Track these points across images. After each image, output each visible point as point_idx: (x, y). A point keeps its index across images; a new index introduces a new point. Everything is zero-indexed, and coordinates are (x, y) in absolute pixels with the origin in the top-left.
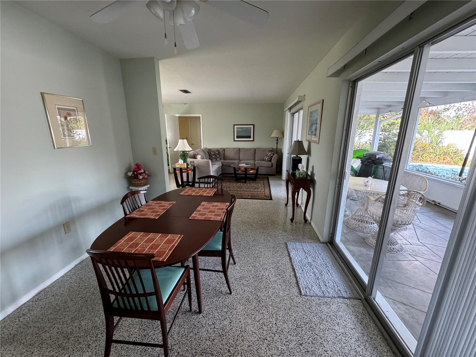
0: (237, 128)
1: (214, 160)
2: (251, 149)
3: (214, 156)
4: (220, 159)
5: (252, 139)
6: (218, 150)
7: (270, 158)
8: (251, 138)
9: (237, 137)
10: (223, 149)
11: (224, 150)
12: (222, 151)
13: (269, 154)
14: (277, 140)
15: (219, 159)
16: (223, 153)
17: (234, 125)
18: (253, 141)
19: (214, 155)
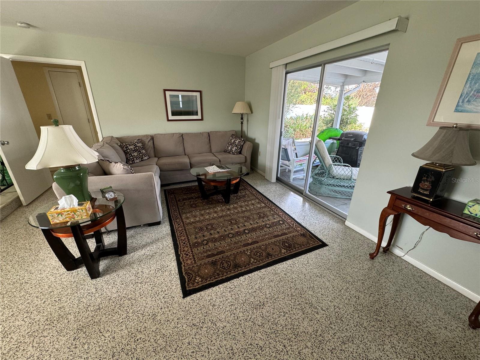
0: (171, 96)
1: (138, 161)
2: (202, 134)
3: (136, 154)
4: (149, 158)
5: (199, 117)
6: (140, 140)
7: (240, 148)
8: (197, 115)
9: (174, 114)
10: (150, 138)
11: (152, 138)
12: (149, 141)
13: (237, 142)
14: (242, 119)
15: (146, 158)
16: (152, 145)
17: (165, 90)
18: (202, 119)
19: (135, 151)
